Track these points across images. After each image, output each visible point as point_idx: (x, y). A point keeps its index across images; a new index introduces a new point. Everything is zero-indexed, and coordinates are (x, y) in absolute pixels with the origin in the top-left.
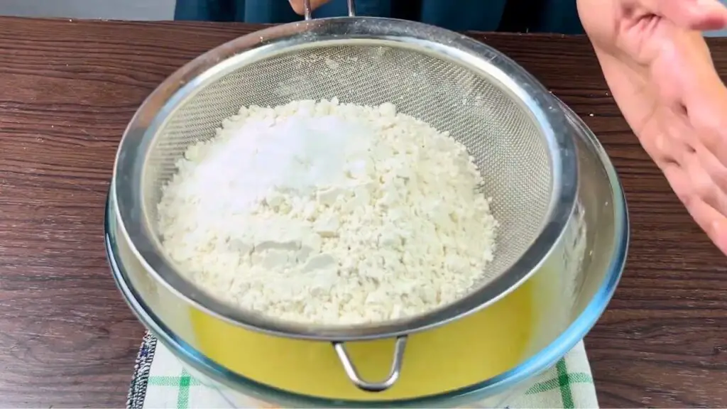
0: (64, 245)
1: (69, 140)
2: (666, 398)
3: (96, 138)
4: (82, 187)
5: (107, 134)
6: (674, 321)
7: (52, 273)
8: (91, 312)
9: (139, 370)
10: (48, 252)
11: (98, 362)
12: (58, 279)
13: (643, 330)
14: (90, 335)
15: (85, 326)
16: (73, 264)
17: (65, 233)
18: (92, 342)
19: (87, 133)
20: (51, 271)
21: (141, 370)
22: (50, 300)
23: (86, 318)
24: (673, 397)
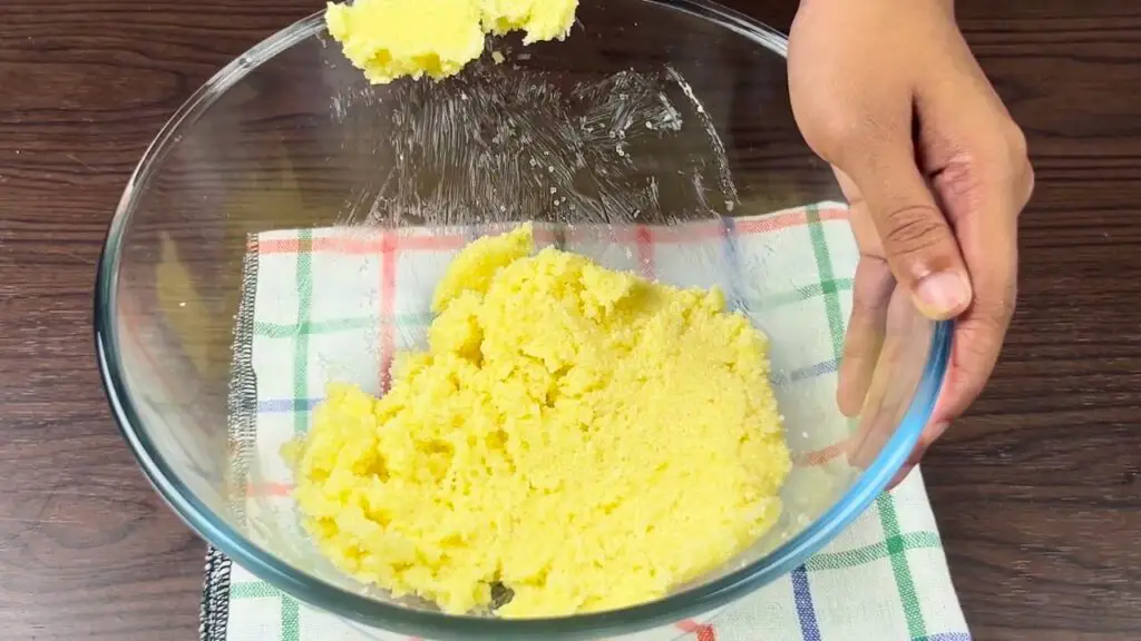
0: (62, 363)
1: (48, 176)
2: (1055, 560)
3: (94, 169)
4: (80, 258)
5: (112, 160)
6: (1063, 431)
7: (49, 414)
8: (123, 477)
9: (213, 574)
10: (38, 377)
11: (143, 561)
12: (61, 423)
13: (1013, 449)
14: (124, 517)
15: (114, 501)
16: (81, 396)
17: (63, 342)
18: (130, 527)
19: (78, 160)
20: (46, 410)
21: (217, 574)
22: (50, 459)
23: (115, 488)
24: (1063, 557)
